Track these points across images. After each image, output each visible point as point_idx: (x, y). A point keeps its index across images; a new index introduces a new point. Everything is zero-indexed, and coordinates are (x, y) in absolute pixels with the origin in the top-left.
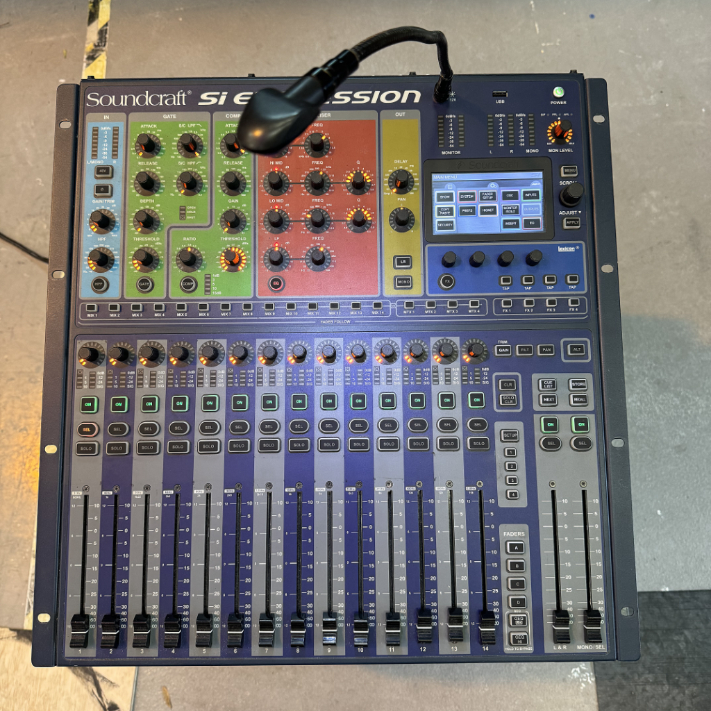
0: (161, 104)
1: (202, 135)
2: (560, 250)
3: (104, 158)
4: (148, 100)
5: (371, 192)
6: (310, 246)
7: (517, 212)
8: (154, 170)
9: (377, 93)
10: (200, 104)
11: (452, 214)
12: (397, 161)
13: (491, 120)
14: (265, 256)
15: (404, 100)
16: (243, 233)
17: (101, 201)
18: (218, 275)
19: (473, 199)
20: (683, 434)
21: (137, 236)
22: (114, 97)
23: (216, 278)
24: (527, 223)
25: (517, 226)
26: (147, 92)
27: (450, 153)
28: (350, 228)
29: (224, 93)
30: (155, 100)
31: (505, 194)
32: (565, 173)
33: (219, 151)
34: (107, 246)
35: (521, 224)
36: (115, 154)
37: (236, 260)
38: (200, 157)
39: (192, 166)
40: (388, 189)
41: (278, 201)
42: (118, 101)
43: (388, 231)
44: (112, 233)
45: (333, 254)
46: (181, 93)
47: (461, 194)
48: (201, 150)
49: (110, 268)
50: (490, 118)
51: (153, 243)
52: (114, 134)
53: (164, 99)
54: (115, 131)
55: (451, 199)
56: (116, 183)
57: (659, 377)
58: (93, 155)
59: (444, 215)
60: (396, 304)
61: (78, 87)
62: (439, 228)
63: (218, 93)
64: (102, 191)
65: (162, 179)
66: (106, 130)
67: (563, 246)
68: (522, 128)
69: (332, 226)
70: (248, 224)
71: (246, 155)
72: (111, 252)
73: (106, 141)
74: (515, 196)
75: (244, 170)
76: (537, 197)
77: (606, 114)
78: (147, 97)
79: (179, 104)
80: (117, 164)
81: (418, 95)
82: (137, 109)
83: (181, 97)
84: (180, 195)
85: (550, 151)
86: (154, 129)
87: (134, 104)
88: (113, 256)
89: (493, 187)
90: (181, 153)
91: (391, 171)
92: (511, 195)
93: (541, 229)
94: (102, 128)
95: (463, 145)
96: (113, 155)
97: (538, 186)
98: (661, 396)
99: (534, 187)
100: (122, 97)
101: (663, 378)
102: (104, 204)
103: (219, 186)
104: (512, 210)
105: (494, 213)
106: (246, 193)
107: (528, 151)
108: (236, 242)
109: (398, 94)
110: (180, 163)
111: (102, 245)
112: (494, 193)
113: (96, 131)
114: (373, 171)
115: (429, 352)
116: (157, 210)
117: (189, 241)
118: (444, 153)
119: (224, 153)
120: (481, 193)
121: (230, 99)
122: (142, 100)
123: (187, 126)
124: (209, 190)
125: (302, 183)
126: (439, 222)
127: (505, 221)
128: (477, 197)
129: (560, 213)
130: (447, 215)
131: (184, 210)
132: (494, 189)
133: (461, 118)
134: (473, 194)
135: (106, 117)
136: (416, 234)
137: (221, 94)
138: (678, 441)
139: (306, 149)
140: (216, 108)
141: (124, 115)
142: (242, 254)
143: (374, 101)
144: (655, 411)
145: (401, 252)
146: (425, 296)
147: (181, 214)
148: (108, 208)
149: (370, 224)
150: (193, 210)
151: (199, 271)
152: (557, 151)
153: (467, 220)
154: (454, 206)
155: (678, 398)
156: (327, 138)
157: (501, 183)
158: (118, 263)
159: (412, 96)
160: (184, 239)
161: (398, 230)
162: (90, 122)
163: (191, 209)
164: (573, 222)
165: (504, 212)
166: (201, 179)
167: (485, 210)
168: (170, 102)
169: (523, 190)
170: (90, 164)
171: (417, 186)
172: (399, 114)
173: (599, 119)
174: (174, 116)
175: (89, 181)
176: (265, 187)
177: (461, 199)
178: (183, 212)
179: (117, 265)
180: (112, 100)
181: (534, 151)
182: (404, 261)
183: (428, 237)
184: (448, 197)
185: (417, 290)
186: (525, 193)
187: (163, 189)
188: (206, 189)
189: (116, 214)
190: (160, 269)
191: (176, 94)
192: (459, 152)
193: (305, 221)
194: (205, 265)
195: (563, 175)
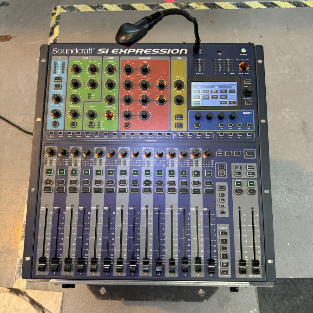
0: (82, 53)
1: (98, 65)
2: (244, 113)
3: (59, 74)
4: (77, 51)
5: (167, 89)
6: (141, 110)
7: (226, 98)
8: (79, 79)
9: (170, 50)
10: (98, 53)
11: (199, 98)
12: (178, 77)
13: (216, 61)
14: (123, 114)
15: (181, 53)
16: (114, 104)
17: (57, 91)
18: (103, 121)
19: (208, 92)
20: (299, 211)
21: (71, 105)
22: (63, 50)
23: (102, 122)
24: (230, 102)
25: (226, 103)
26: (77, 48)
27: (199, 74)
28: (157, 103)
29: (107, 49)
30: (80, 51)
31: (221, 90)
32: (246, 82)
33: (105, 72)
34: (59, 109)
35: (228, 103)
36: (63, 73)
37: (111, 115)
38: (97, 74)
39: (94, 78)
40: (173, 88)
41: (128, 92)
42: (65, 51)
43: (173, 105)
44: (61, 103)
45: (150, 113)
46: (90, 49)
47: (203, 90)
48: (98, 71)
49: (60, 117)
50: (216, 60)
51: (77, 108)
52: (63, 65)
53: (84, 51)
54: (64, 63)
55: (199, 92)
56: (63, 84)
57: (288, 187)
58: (54, 73)
59: (196, 99)
60: (176, 134)
61: (49, 46)
62: (194, 104)
63: (105, 49)
64: (57, 87)
65: (82, 82)
66: (60, 63)
67: (245, 112)
68: (228, 64)
69: (150, 102)
70: (116, 101)
71: (116, 74)
72: (60, 111)
73: (59, 67)
74: (226, 91)
75: (115, 79)
76: (235, 92)
77: (263, 60)
78: (76, 50)
79: (89, 53)
80: (64, 76)
81: (186, 51)
82: (73, 55)
83: (90, 51)
84: (89, 89)
85: (240, 74)
86: (79, 63)
87: (71, 53)
88: (61, 113)
89: (217, 87)
90: (89, 72)
91: (175, 81)
92: (224, 91)
93: (236, 105)
94: (58, 62)
95: (204, 71)
96: (62, 73)
97: (235, 88)
98: (289, 195)
99: (233, 88)
100: (67, 50)
101: (291, 187)
102: (58, 92)
103: (104, 86)
104: (224, 97)
105: (217, 98)
106: (115, 89)
107: (231, 74)
108: (111, 108)
109: (178, 50)
110: (89, 76)
111: (56, 108)
112: (217, 90)
113: (55, 63)
114: (168, 81)
115: (189, 153)
116: (79, 95)
117: (92, 107)
118: (196, 74)
119: (107, 73)
120: (212, 90)
121: (110, 51)
122: (75, 51)
123: (92, 62)
124: (101, 87)
125: (139, 85)
126: (194, 102)
127: (221, 101)
128: (210, 91)
129: (244, 98)
130: (198, 99)
131: (90, 95)
132: (217, 88)
133: (204, 60)
134: (208, 90)
135: (60, 58)
136: (184, 106)
137: (106, 49)
138: (297, 214)
139: (140, 71)
140: (104, 55)
141: (67, 57)
142: (113, 113)
143: (168, 53)
144: (287, 201)
145: (178, 113)
146: (188, 131)
147: (89, 96)
148: (60, 94)
149: (166, 102)
150: (94, 95)
151: (96, 119)
152: (243, 74)
153: (206, 101)
154: (200, 95)
155: (297, 195)
156: (149, 67)
157: (220, 86)
158: (63, 115)
159: (184, 51)
160: (90, 106)
161: (177, 104)
162: (54, 60)
163: (93, 95)
164: (249, 102)
165: (221, 98)
166: (97, 83)
167: (213, 97)
168: (86, 52)
169: (229, 89)
170: (53, 76)
171: (185, 87)
172: (178, 58)
173: (260, 61)
174: (87, 58)
175: (52, 83)
176: (123, 86)
177: (203, 93)
178: (90, 96)
179: (62, 116)
180: (62, 51)
181: (233, 74)
182: (180, 117)
183: (190, 107)
184: (198, 91)
185: (185, 129)
186: (230, 90)
187: (82, 86)
188: (99, 86)
189: (63, 96)
190: (79, 118)
191: (88, 49)
192: (203, 74)
193: (139, 100)
194: (98, 117)
195: (245, 83)
